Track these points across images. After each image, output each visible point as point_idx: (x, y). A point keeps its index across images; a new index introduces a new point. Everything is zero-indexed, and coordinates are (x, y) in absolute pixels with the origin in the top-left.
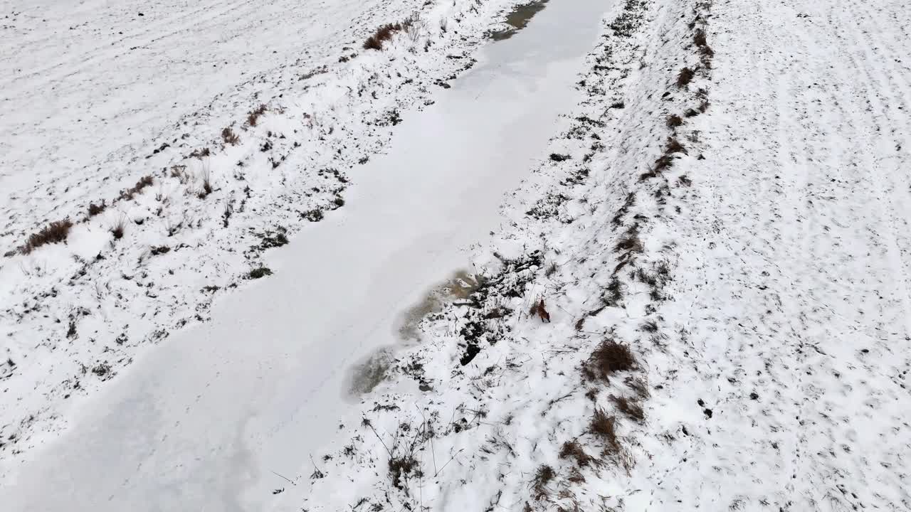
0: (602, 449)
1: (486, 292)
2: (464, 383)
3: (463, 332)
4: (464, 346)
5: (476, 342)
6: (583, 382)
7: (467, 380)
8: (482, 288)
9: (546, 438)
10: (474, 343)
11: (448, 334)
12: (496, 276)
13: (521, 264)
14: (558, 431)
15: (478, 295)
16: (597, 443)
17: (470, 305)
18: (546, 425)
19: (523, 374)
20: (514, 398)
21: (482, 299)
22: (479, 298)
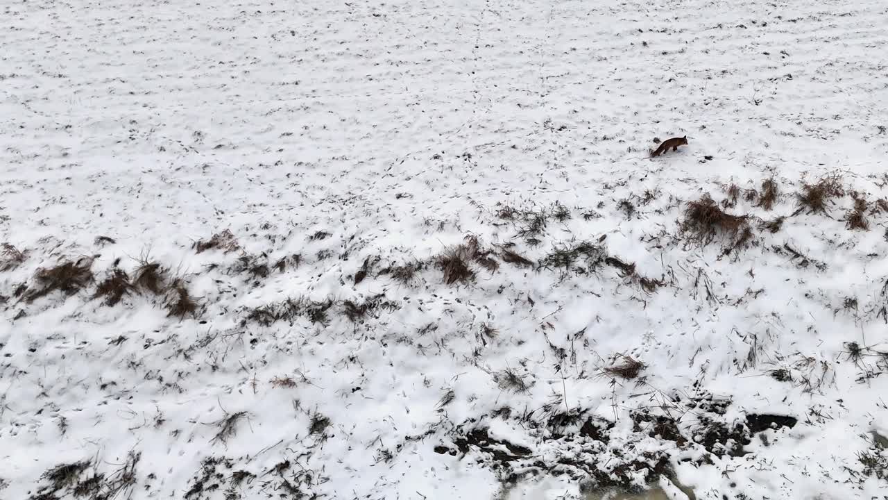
0: (835, 199)
1: (619, 470)
2: (825, 400)
3: (738, 452)
4: (764, 438)
5: (740, 427)
6: (756, 244)
7: (817, 400)
8: (613, 483)
9: (855, 251)
10: (745, 428)
11: (765, 466)
12: (565, 477)
13: (498, 455)
14: (840, 241)
15: (638, 477)
16: (830, 204)
17: (671, 476)
18: (838, 258)
19: (771, 322)
20: (809, 320)
21: (639, 466)
22: (645, 471)
